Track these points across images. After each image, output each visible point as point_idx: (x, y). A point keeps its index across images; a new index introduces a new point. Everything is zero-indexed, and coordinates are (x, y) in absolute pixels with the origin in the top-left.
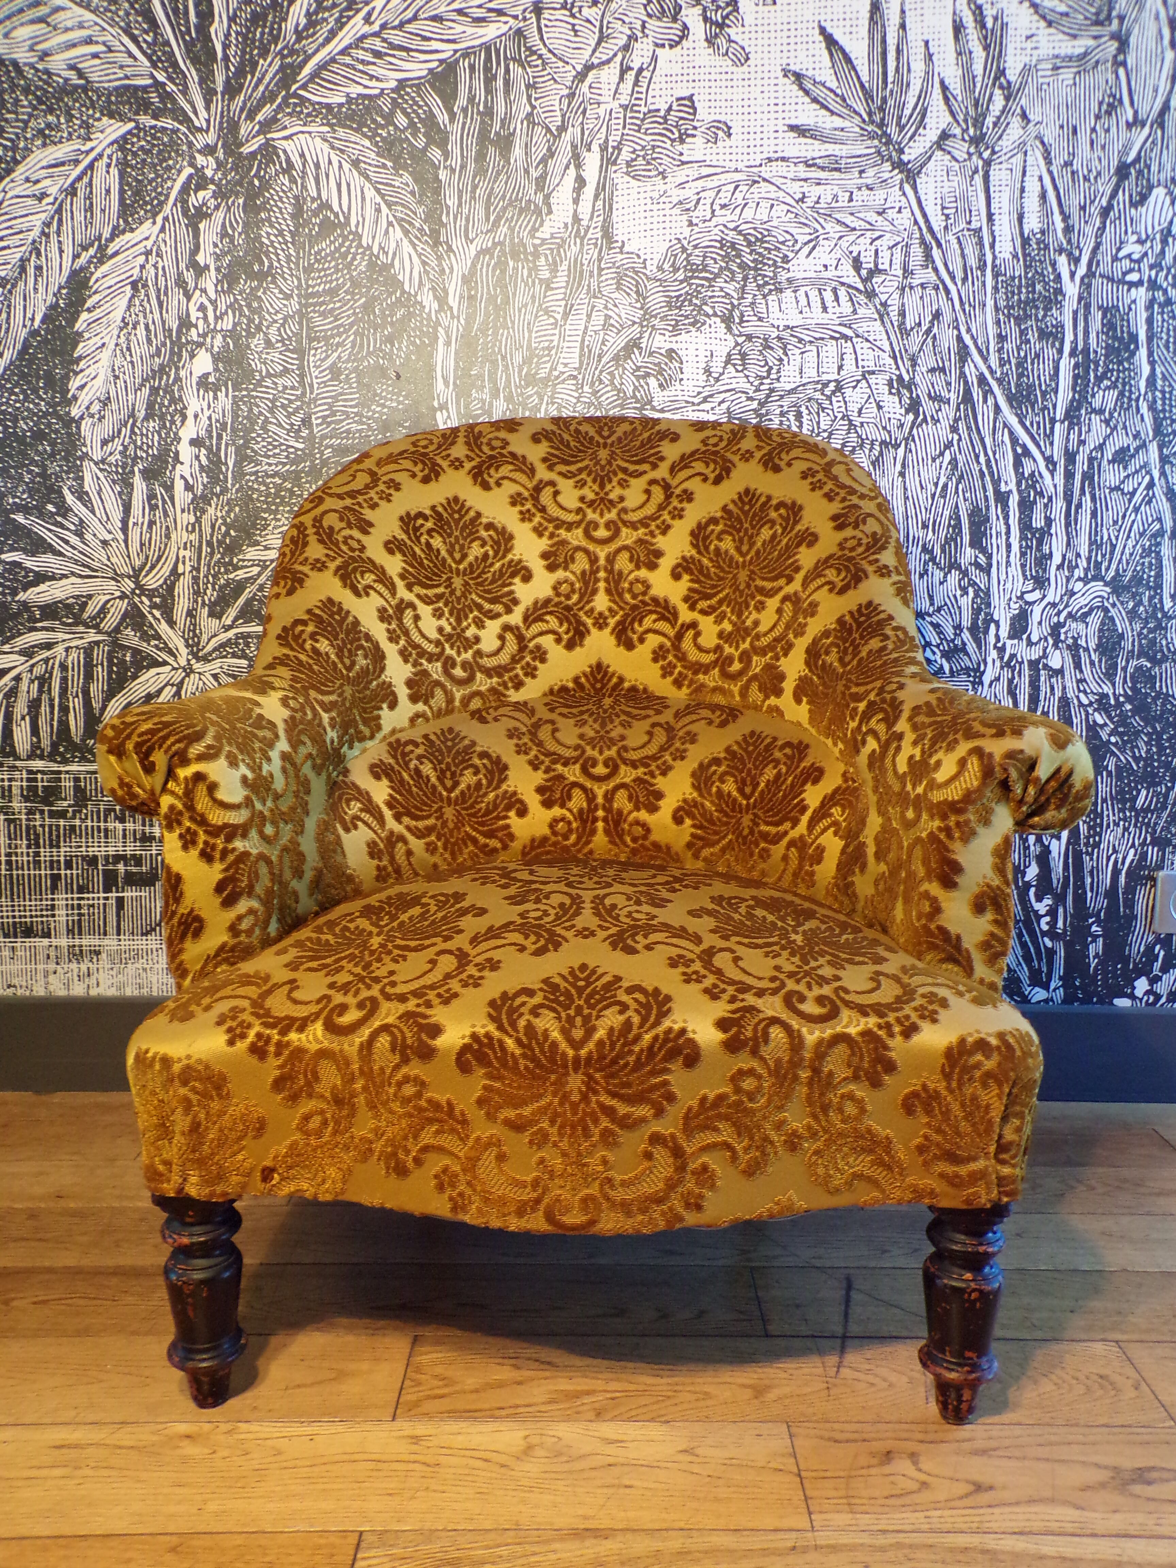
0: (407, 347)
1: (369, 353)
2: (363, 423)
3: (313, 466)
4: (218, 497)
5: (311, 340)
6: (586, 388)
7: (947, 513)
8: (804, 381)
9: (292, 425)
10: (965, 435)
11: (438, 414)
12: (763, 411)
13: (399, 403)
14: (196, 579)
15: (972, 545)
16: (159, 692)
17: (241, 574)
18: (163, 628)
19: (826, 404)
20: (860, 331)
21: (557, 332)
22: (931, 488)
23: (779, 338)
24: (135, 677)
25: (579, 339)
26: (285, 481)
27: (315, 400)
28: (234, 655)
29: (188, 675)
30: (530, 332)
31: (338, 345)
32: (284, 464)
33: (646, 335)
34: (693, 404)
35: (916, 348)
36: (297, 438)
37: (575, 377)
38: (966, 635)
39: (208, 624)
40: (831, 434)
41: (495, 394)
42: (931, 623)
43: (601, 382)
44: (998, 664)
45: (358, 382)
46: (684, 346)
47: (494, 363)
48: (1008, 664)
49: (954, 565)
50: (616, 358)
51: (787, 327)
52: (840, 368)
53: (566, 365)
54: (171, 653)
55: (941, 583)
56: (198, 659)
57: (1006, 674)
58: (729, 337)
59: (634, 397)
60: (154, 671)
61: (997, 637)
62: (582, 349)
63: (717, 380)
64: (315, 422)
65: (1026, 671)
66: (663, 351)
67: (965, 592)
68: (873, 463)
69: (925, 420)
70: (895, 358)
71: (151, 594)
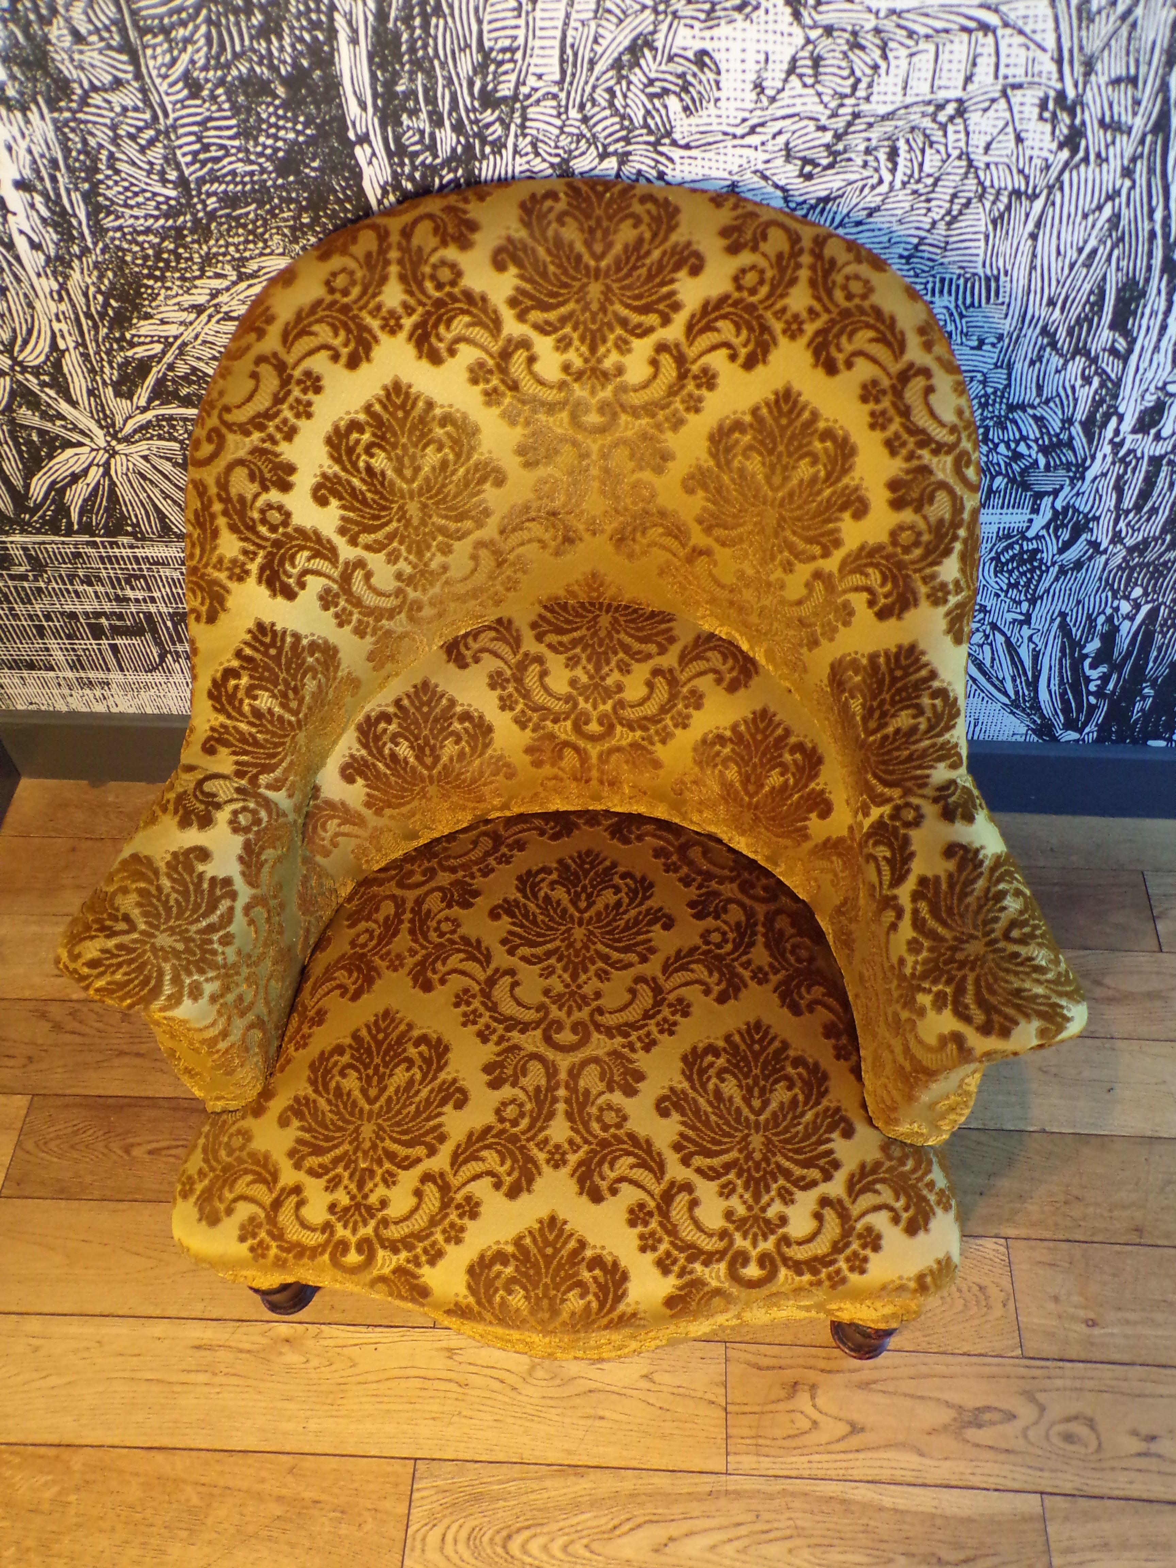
0: (293, 46)
1: (236, 56)
2: (252, 163)
3: (196, 221)
4: (80, 258)
5: (143, 31)
6: (574, 113)
7: (1087, 287)
8: (909, 100)
9: (151, 164)
10: (1141, 181)
11: (358, 150)
12: (840, 147)
13: (298, 133)
14: (86, 356)
15: (1113, 326)
16: (86, 471)
17: (140, 352)
18: (64, 407)
19: (937, 136)
20: (1012, 17)
21: (521, 22)
22: (1072, 254)
23: (877, 31)
24: (51, 457)
25: (558, 34)
26: (163, 240)
27: (174, 127)
28: (160, 437)
29: (112, 456)
30: (480, 22)
31: (188, 41)
32: (157, 218)
33: (664, 27)
34: (735, 136)
35: (1098, 44)
36: (164, 181)
37: (555, 97)
38: (1077, 430)
39: (120, 407)
40: (938, 180)
41: (437, 121)
42: (1034, 417)
43: (594, 103)
44: (1109, 459)
45: (229, 100)
46: (723, 45)
47: (430, 74)
48: (1122, 460)
49: (1080, 350)
50: (617, 64)
51: (893, 12)
52: (968, 79)
53: (540, 77)
54: (82, 432)
55: (1058, 371)
56: (119, 441)
57: (1118, 469)
58: (796, 30)
59: (646, 125)
60: (69, 452)
61: (1117, 432)
62: (563, 51)
63: (773, 100)
64: (183, 160)
65: (1144, 466)
66: (690, 54)
67: (1087, 381)
68: (994, 222)
69: (1086, 160)
70: (1059, 62)
71: (37, 371)
